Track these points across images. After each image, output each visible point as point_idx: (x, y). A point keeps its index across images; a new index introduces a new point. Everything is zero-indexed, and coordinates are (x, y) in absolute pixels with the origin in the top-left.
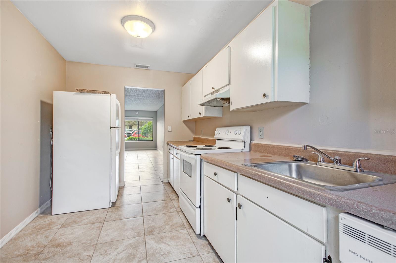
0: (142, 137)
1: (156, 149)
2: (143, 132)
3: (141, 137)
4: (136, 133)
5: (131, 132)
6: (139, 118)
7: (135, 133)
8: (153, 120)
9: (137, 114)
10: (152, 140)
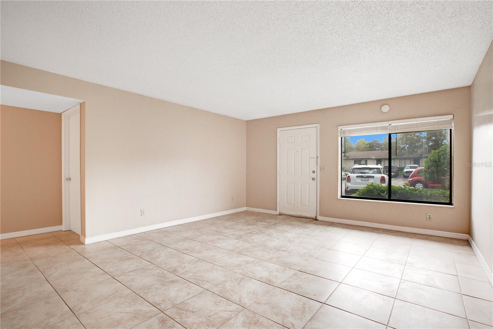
1: (466, 243)
6: (393, 124)
8: (451, 123)
9: (383, 111)
10: (448, 201)
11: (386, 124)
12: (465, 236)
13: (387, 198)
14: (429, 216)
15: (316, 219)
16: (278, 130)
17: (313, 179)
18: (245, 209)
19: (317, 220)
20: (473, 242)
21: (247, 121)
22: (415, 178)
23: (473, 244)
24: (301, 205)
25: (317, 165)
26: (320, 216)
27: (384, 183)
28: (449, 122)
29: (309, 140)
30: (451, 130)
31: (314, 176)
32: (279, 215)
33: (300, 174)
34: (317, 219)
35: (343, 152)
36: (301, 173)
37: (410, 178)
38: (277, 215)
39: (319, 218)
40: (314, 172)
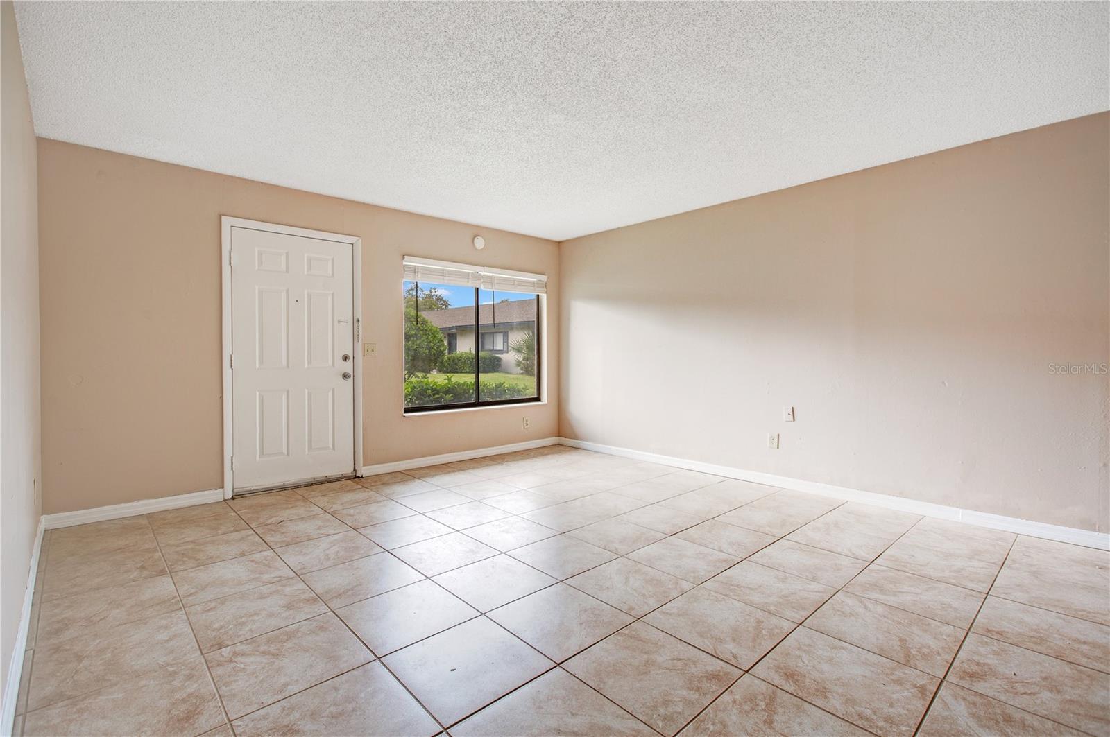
9: (476, 247)
13: (473, 401)
14: (527, 421)
15: (356, 477)
16: (227, 222)
17: (342, 376)
19: (359, 477)
25: (354, 340)
28: (542, 285)
29: (333, 274)
30: (538, 296)
31: (347, 367)
32: (236, 499)
33: (306, 365)
34: (358, 475)
36: (310, 362)
39: (364, 471)
40: (346, 358)
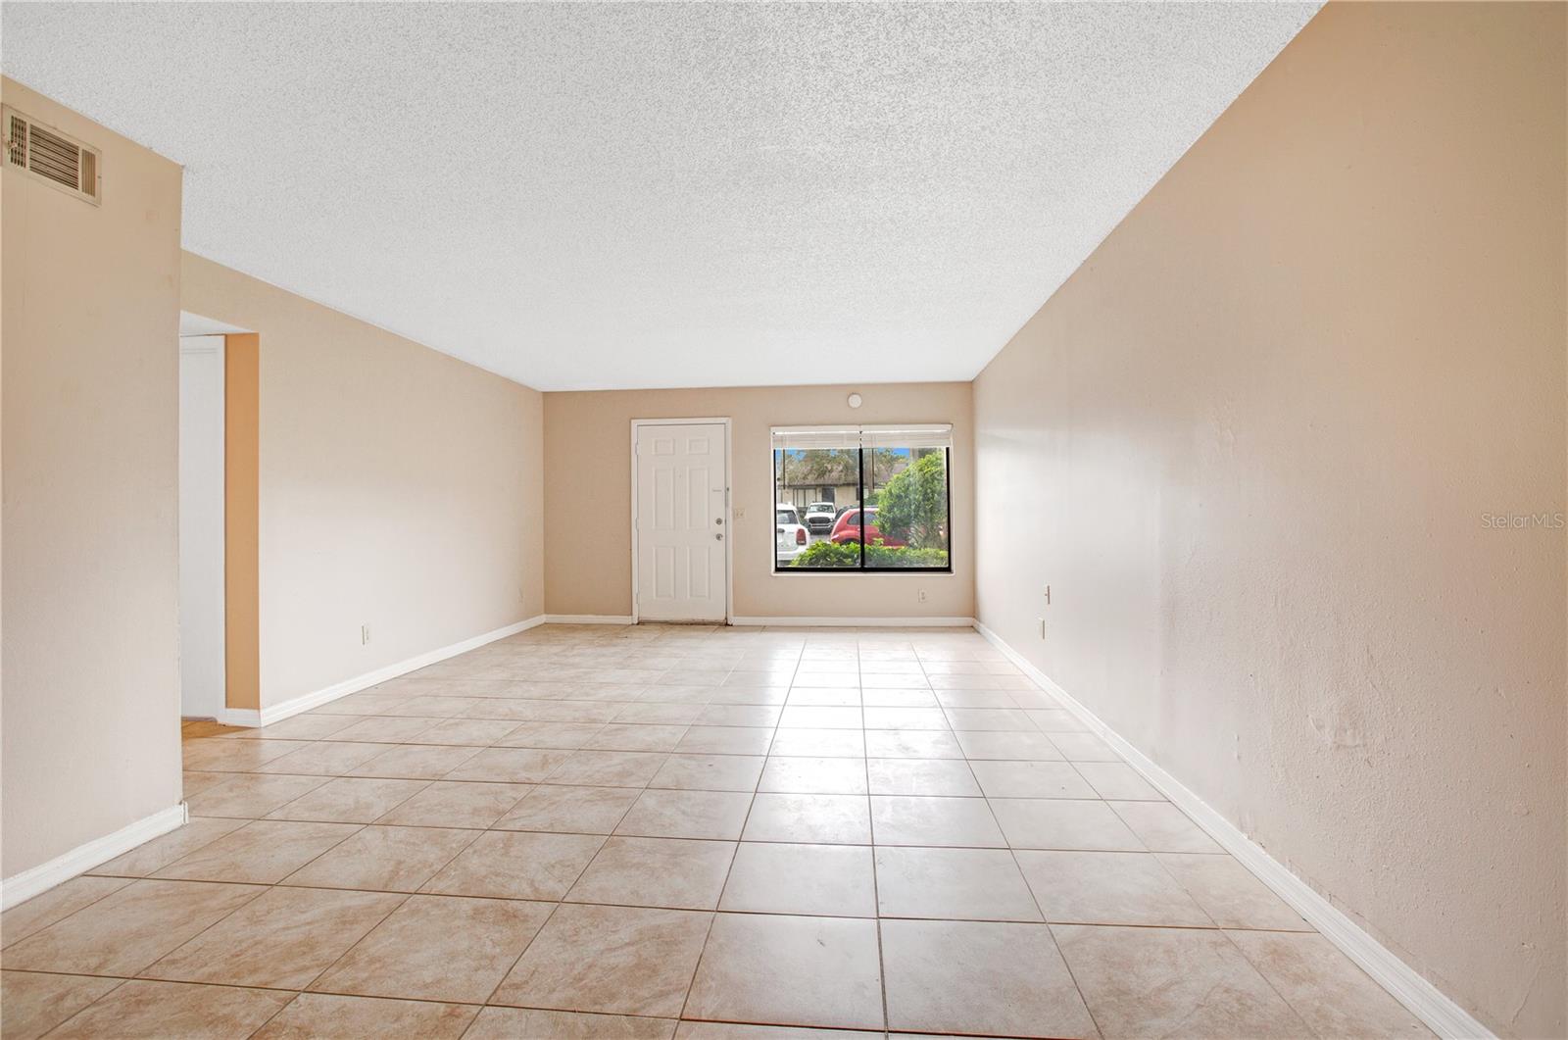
0: (886, 543)
1: (973, 629)
2: (884, 513)
3: (879, 547)
4: (849, 520)
5: (831, 516)
6: (868, 431)
7: (845, 517)
8: (948, 438)
9: (851, 405)
10: (944, 565)
11: (854, 430)
12: (968, 621)
13: (858, 565)
14: (923, 594)
15: (727, 625)
16: (635, 423)
17: (719, 537)
18: (543, 619)
19: (729, 625)
20: (981, 625)
21: (545, 394)
22: (843, 533)
23: (982, 627)
24: (691, 595)
25: (726, 505)
26: (735, 616)
27: (803, 544)
28: (945, 436)
29: (709, 452)
30: (948, 449)
31: (720, 529)
32: (638, 624)
33: (688, 528)
34: (729, 623)
35: (779, 479)
36: (690, 525)
37: (835, 534)
38: (633, 624)
39: (733, 620)
40: (719, 521)
